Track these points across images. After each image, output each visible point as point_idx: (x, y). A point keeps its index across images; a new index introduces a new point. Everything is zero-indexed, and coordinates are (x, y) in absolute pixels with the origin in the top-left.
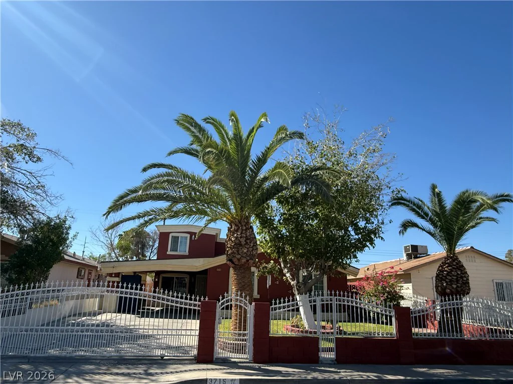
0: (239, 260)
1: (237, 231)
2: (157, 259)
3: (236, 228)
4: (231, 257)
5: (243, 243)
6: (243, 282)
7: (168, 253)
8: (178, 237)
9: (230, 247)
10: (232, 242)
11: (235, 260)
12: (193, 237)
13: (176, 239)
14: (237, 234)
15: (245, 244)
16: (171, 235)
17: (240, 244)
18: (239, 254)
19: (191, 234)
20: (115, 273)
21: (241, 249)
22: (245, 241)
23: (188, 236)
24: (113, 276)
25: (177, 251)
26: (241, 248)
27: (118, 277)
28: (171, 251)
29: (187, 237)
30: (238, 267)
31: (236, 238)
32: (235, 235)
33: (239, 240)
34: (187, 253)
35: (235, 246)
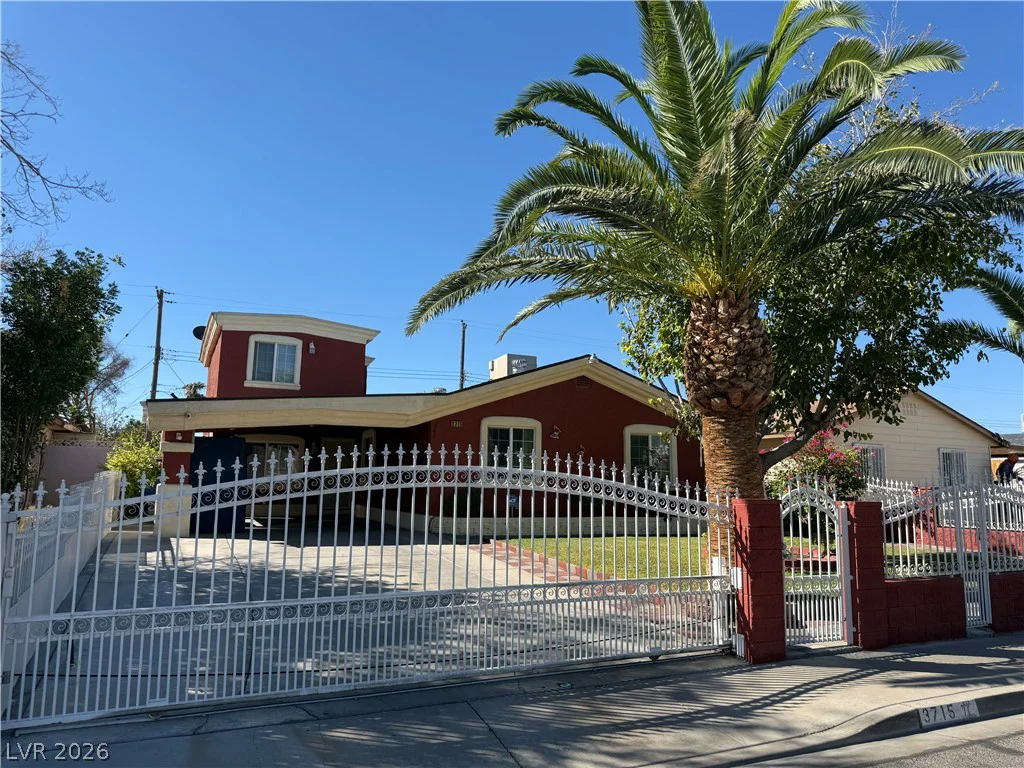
0: (746, 395)
1: (737, 319)
2: (218, 399)
3: (734, 312)
4: (722, 387)
5: (760, 351)
6: (750, 450)
7: (247, 384)
8: (273, 345)
9: (722, 362)
10: (729, 347)
11: (736, 396)
12: (312, 346)
13: (266, 349)
14: (742, 329)
15: (763, 356)
16: (253, 339)
17: (752, 354)
18: (751, 381)
19: (306, 339)
20: (183, 433)
21: (757, 366)
22: (763, 346)
23: (299, 343)
24: (180, 438)
25: (271, 380)
26: (754, 363)
27: (190, 442)
28: (253, 379)
29: (295, 346)
30: (735, 411)
31: (741, 337)
32: (736, 330)
33: (749, 343)
34: (296, 385)
35: (739, 358)
